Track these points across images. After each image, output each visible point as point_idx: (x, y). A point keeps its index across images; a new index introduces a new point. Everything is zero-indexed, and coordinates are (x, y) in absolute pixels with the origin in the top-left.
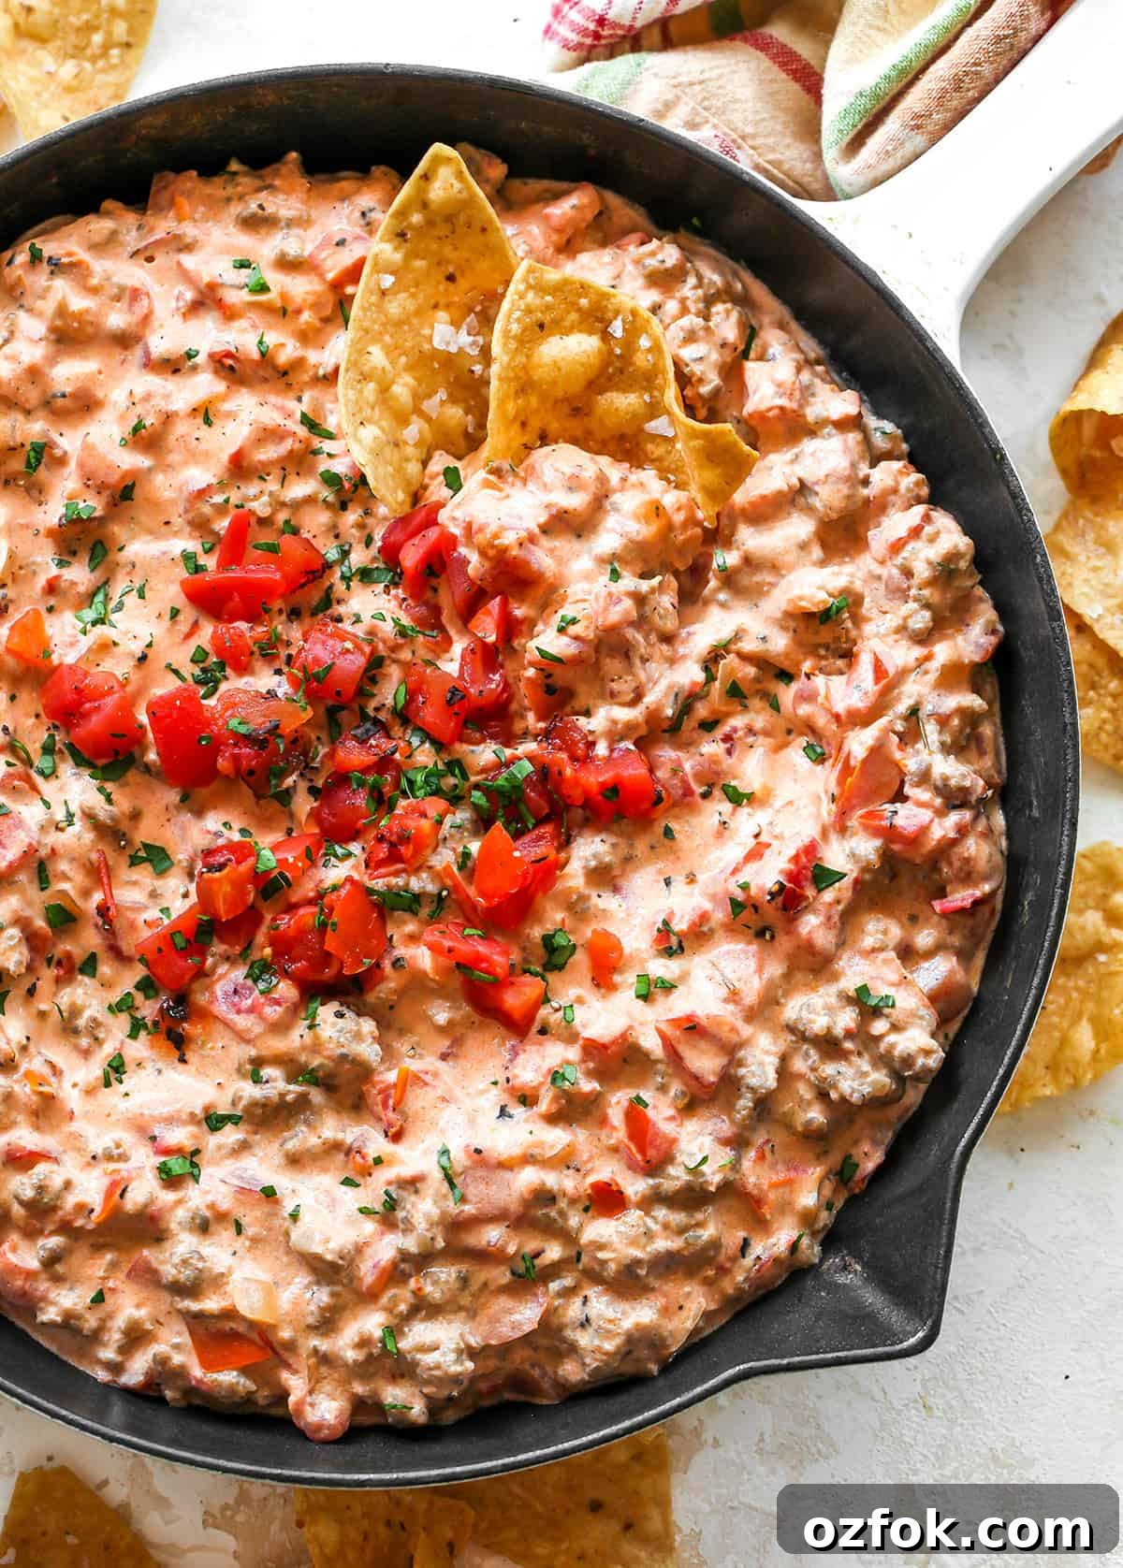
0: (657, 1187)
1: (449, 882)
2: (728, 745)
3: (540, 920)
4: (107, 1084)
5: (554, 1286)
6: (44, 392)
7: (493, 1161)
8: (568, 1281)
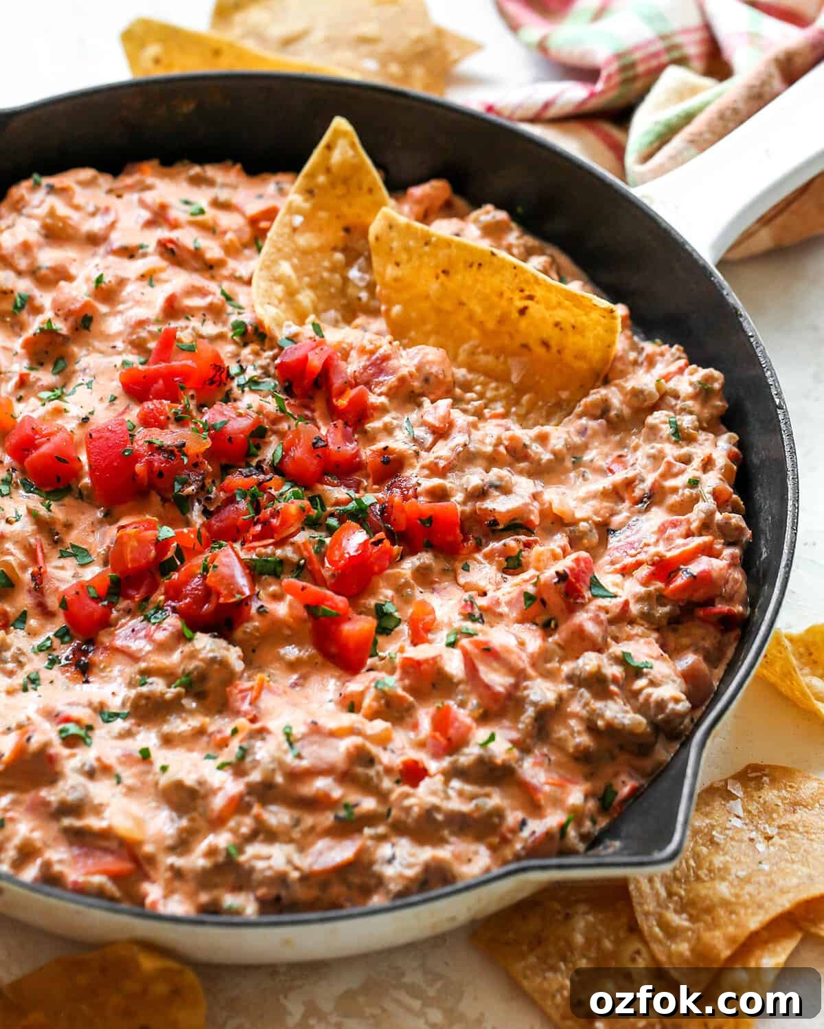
1: (306, 556)
4: (25, 689)
5: (369, 832)
6: (32, 263)
7: (325, 730)
8: (381, 829)
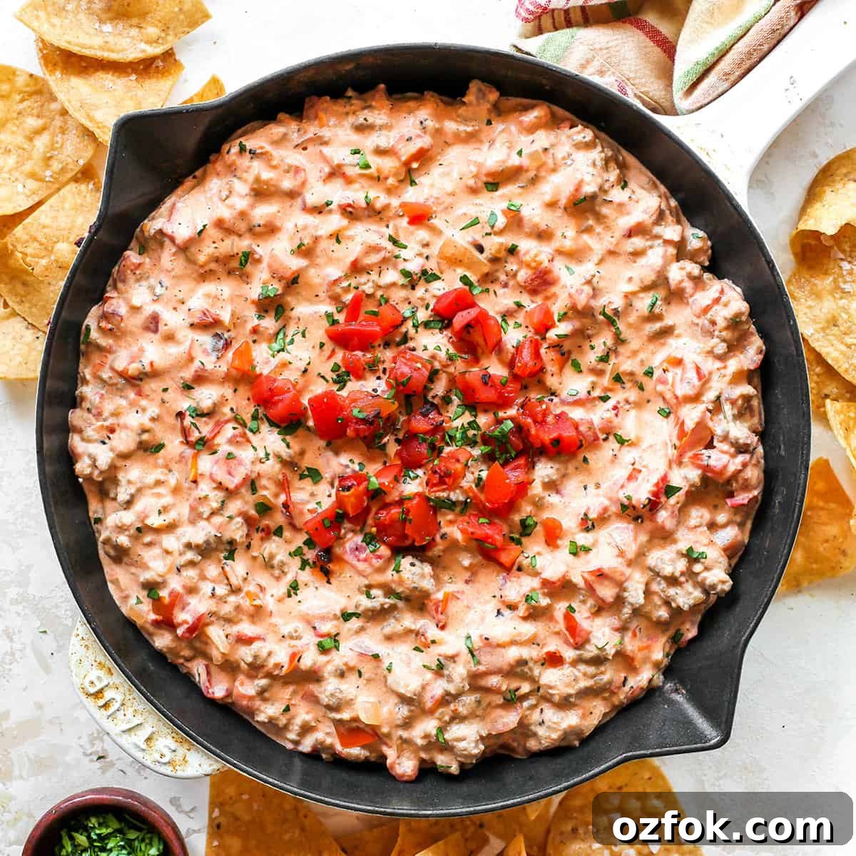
0: (581, 655)
1: (471, 495)
2: (615, 412)
3: (518, 511)
4: (289, 596)
5: (526, 704)
6: (249, 224)
7: (494, 644)
8: (532, 701)
